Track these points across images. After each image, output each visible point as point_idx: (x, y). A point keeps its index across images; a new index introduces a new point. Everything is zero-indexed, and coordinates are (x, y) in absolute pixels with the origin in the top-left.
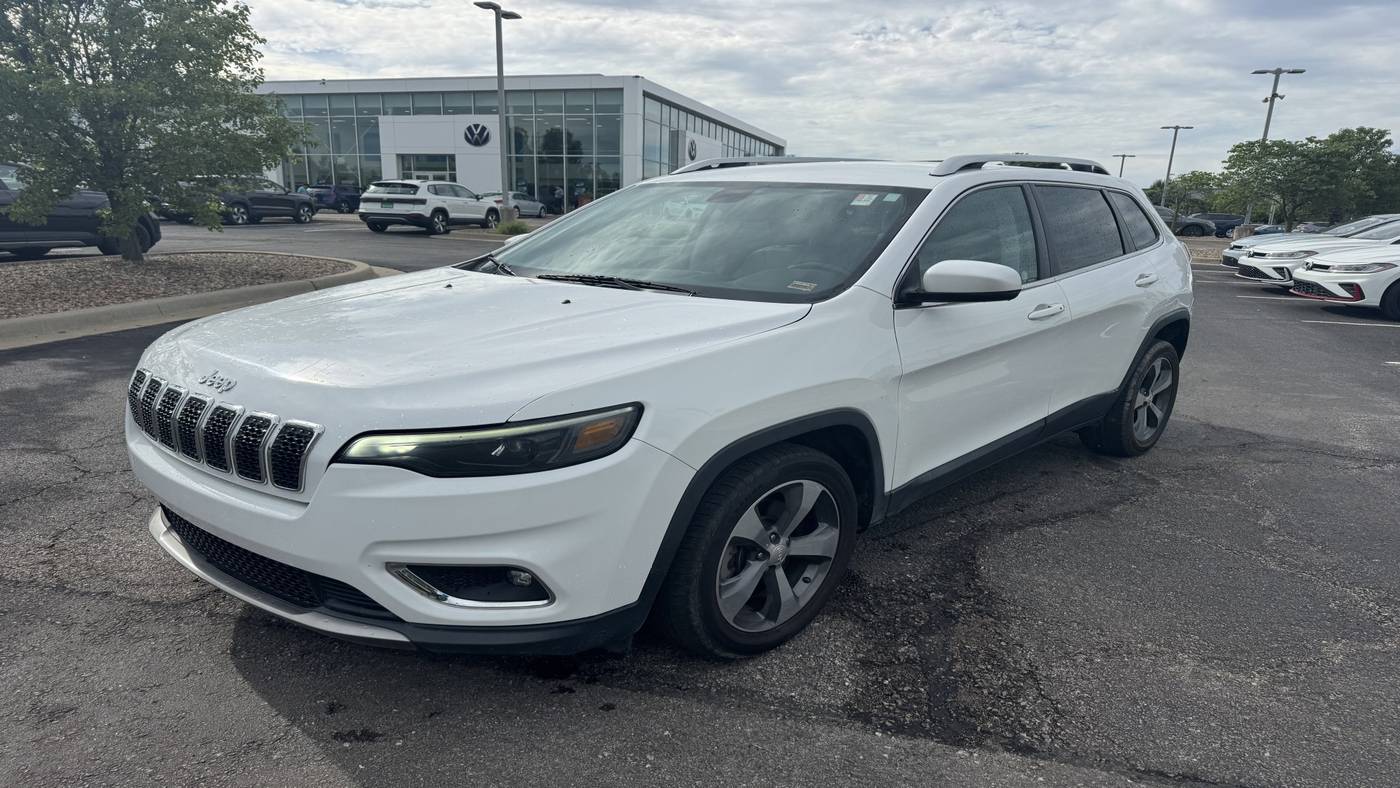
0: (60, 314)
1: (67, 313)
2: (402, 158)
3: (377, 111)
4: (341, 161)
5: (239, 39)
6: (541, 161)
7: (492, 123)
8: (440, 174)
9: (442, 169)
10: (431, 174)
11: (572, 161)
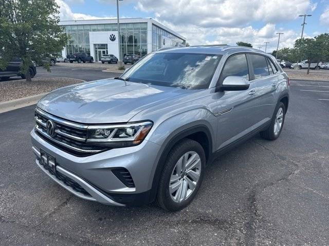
0: (10, 101)
1: (12, 101)
2: (95, 45)
3: (88, 30)
4: (80, 46)
5: (54, 7)
6: (128, 45)
7: (116, 34)
8: (104, 50)
9: (104, 49)
10: (102, 50)
11: (135, 45)
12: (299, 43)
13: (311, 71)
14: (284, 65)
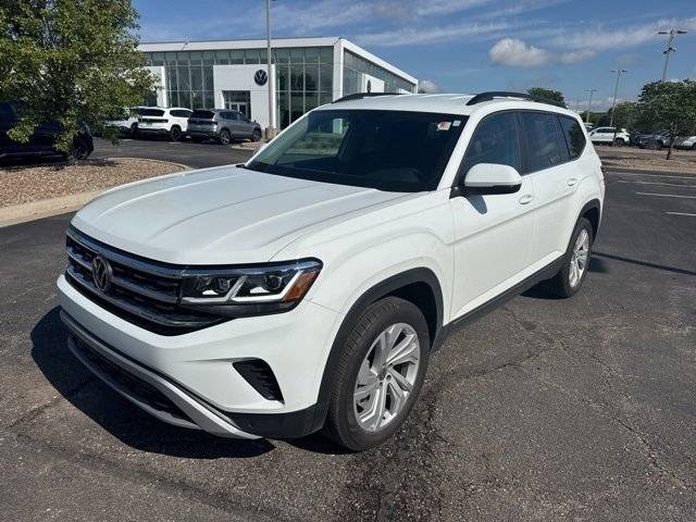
2: (226, 92)
3: (213, 62)
4: (195, 95)
6: (293, 94)
8: (244, 103)
9: (244, 101)
10: (238, 104)
11: (307, 95)
12: (649, 91)
13: (674, 152)
14: (627, 139)
